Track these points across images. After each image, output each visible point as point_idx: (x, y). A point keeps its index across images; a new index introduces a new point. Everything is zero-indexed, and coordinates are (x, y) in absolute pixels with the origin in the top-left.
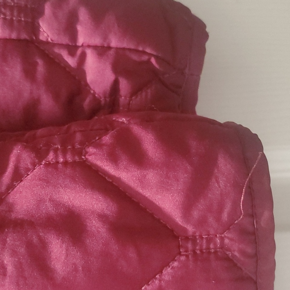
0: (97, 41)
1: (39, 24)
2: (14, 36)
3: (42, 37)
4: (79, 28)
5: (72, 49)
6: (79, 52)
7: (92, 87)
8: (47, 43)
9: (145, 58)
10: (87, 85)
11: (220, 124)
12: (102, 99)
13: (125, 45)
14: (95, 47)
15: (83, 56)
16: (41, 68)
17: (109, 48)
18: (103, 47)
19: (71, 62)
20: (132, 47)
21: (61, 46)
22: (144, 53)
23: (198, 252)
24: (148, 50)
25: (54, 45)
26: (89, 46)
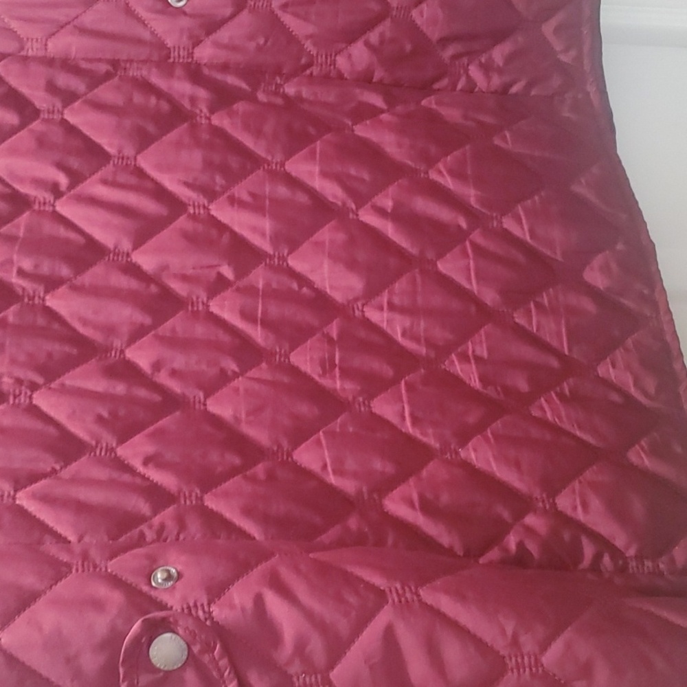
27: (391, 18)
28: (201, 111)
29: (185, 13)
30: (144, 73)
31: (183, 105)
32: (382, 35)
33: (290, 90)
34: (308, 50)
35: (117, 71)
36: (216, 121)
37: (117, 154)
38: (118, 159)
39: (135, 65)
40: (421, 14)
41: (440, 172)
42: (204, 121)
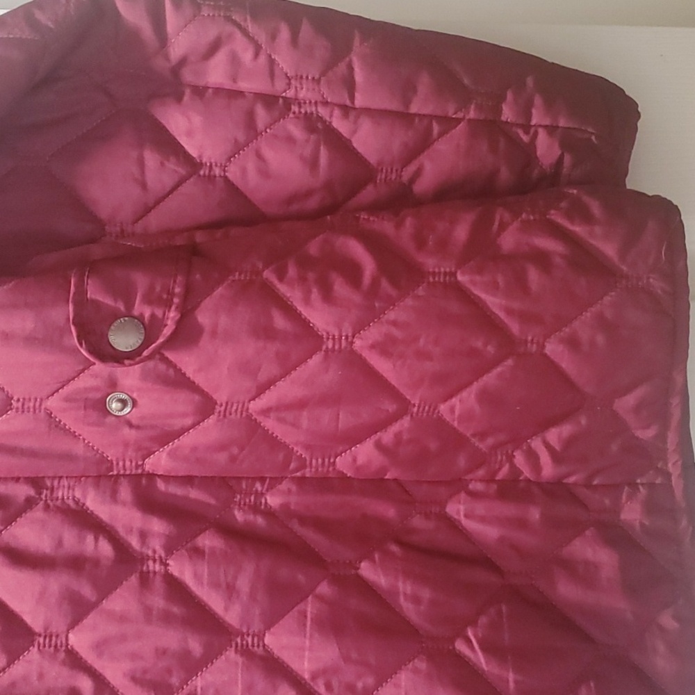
0: (547, 122)
1: (502, 107)
2: (482, 118)
3: (503, 118)
4: (534, 111)
5: (527, 128)
6: (532, 131)
7: (541, 159)
8: (507, 122)
9: (586, 136)
10: (536, 157)
11: (649, 196)
12: (549, 170)
13: (571, 125)
14: (546, 127)
15: (536, 133)
16: (502, 144)
17: (558, 127)
18: (552, 126)
19: (525, 138)
20: (576, 126)
21: (518, 125)
22: (586, 131)
23: (630, 286)
24: (590, 130)
25: (513, 125)
26: (540, 126)
27: (412, 416)
28: (154, 552)
29: (130, 425)
30: (78, 494)
31: (130, 544)
32: (398, 436)
33: (273, 500)
34: (298, 454)
35: (40, 494)
36: (174, 568)
37: (42, 631)
38: (45, 637)
39: (65, 482)
40: (452, 410)
41: (469, 641)
42: (158, 567)
